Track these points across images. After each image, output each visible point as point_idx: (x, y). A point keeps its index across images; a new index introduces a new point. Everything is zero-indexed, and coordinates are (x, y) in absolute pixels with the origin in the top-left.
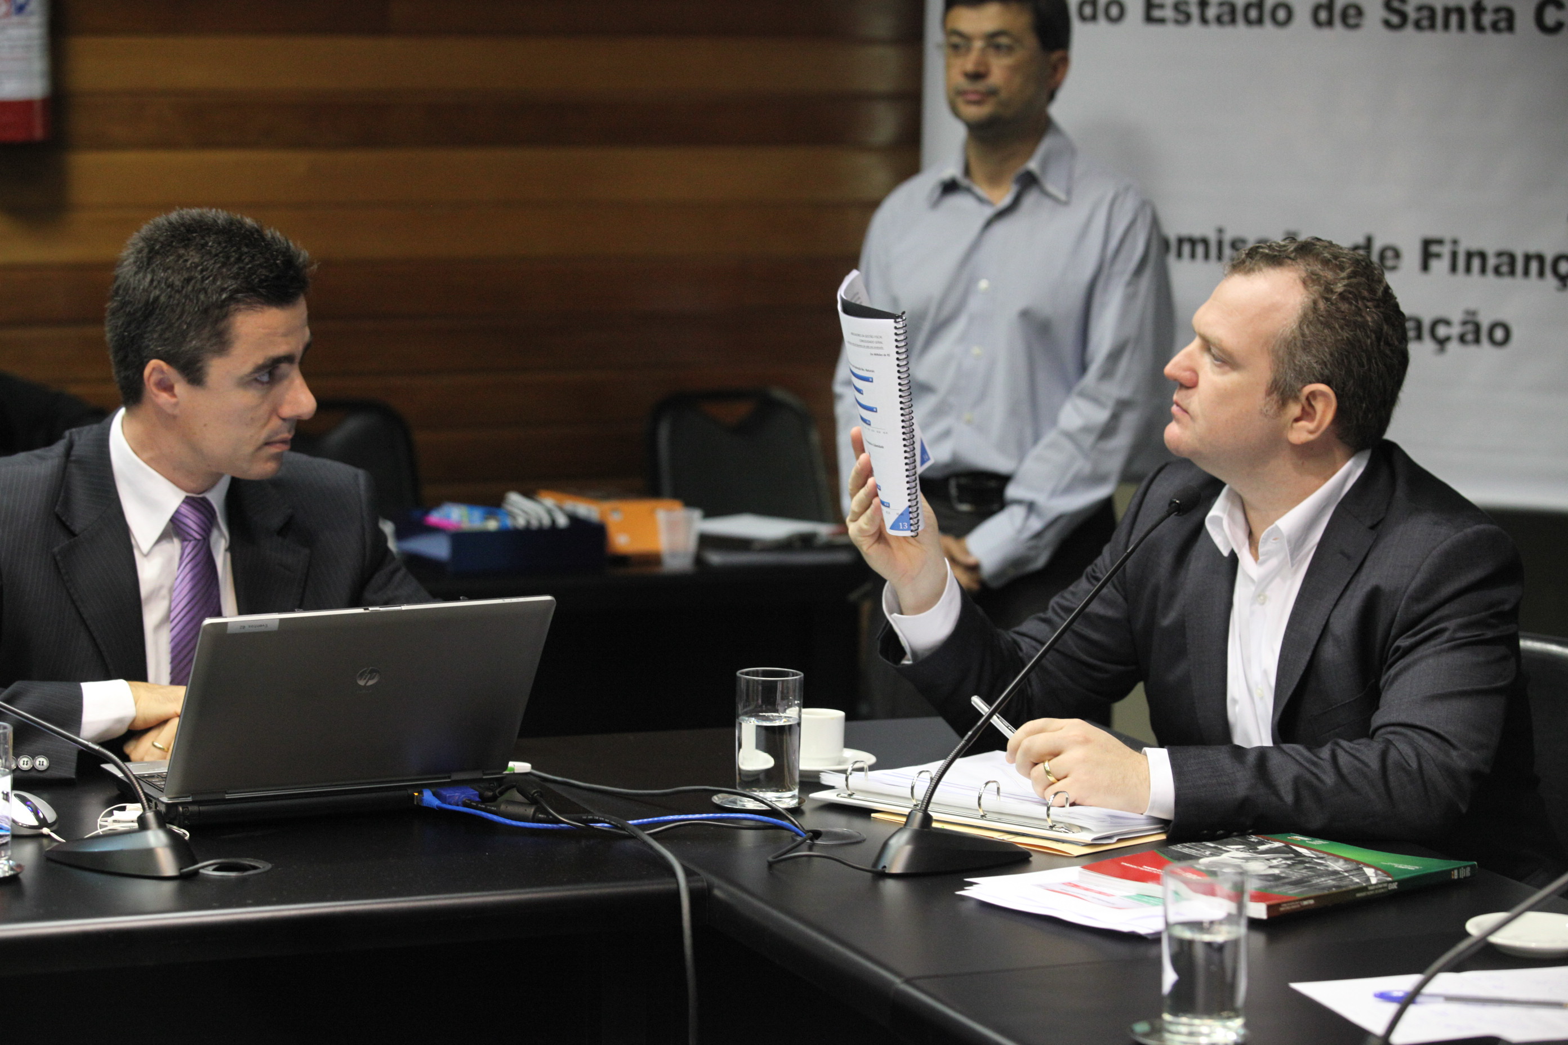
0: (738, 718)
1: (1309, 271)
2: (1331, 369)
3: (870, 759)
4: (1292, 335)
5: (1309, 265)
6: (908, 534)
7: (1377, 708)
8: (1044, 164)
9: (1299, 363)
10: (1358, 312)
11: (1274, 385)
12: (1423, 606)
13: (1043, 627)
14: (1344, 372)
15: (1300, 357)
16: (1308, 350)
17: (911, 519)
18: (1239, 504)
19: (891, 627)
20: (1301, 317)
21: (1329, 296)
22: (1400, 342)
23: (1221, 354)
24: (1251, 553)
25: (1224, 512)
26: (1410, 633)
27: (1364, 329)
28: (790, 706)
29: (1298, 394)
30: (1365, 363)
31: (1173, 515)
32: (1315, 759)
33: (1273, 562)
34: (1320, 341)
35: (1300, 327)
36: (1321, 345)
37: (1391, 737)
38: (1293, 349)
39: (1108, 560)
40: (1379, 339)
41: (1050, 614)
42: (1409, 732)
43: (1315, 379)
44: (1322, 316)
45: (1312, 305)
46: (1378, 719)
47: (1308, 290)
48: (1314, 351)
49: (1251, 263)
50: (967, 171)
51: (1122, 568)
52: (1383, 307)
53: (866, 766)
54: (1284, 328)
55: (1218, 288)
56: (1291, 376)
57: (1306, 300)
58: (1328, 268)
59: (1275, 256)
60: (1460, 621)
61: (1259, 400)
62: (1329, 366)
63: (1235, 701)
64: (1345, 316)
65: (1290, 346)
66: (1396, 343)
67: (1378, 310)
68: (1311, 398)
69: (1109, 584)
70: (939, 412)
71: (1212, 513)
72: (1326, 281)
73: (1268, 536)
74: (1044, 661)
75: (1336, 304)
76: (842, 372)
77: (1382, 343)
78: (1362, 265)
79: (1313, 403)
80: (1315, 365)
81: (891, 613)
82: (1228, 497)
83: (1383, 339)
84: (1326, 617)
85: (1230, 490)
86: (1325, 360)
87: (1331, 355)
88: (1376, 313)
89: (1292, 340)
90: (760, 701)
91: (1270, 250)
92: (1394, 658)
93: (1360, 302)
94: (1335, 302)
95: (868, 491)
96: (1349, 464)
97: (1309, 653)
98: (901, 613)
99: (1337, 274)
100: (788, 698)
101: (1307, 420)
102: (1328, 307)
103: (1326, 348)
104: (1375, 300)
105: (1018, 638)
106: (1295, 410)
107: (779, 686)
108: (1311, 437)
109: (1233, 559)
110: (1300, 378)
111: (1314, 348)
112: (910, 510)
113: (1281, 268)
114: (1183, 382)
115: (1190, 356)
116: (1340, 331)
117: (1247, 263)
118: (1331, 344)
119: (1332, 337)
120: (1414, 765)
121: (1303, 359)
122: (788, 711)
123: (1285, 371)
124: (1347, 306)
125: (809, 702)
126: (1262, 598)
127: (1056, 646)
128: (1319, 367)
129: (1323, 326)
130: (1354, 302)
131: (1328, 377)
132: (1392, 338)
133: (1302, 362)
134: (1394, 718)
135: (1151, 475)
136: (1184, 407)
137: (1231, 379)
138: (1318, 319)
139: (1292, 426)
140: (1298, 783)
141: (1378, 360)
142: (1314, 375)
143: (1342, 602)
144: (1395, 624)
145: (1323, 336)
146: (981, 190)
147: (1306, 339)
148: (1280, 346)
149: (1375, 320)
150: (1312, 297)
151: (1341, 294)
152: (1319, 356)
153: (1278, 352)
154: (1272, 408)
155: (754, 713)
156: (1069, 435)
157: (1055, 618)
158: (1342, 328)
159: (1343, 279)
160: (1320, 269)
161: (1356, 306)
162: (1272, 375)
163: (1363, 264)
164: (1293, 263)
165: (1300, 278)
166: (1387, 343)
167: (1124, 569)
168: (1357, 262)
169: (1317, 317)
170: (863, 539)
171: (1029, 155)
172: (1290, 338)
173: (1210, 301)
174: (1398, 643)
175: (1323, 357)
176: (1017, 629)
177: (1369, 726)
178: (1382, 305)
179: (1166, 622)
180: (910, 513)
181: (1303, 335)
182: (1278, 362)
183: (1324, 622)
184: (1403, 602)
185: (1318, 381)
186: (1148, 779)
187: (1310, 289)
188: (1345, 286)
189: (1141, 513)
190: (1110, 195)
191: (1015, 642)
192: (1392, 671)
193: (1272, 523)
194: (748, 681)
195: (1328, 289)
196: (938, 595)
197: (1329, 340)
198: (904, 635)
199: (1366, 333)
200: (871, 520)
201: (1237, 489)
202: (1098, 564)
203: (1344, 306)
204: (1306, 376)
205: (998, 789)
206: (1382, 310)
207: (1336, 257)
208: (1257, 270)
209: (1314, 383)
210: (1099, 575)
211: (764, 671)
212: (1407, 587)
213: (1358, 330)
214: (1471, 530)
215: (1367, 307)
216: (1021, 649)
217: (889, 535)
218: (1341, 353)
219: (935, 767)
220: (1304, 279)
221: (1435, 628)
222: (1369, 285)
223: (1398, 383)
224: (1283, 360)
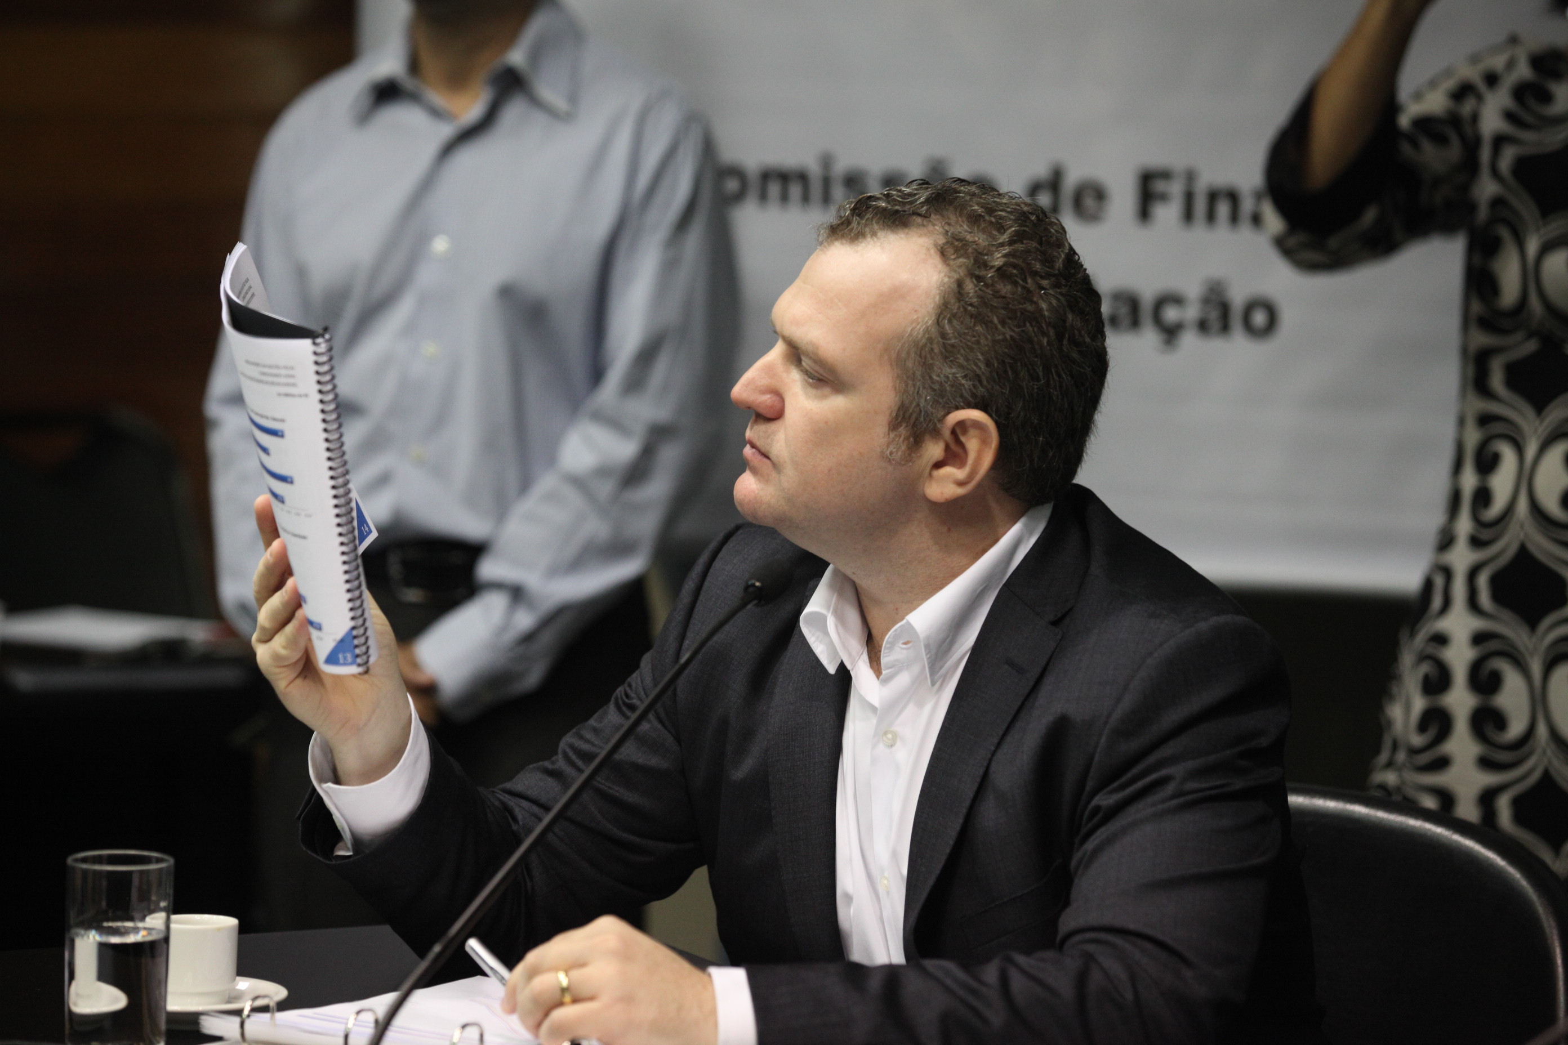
0: (69, 931)
1: (949, 234)
2: (990, 387)
3: (278, 992)
4: (927, 336)
5: (949, 224)
6: (354, 670)
7: (1067, 903)
8: (535, 56)
9: (938, 379)
10: (1028, 296)
11: (901, 413)
12: (1134, 745)
13: (551, 782)
14: (1008, 389)
15: (940, 368)
16: (951, 359)
17: (356, 646)
18: (850, 593)
19: (320, 799)
20: (940, 308)
21: (983, 273)
22: (1094, 338)
23: (817, 368)
24: (872, 666)
25: (828, 609)
26: (1115, 785)
27: (1037, 322)
28: (152, 912)
29: (939, 426)
30: (1041, 374)
31: (749, 606)
32: (975, 984)
33: (904, 679)
34: (969, 344)
35: (938, 322)
36: (971, 349)
37: (1091, 948)
38: (928, 356)
39: (648, 680)
40: (1060, 337)
41: (560, 763)
42: (1118, 941)
43: (964, 402)
44: (971, 305)
45: (954, 286)
46: (1069, 921)
47: (948, 265)
48: (961, 360)
49: (859, 223)
50: (414, 66)
51: (669, 693)
52: (1066, 286)
53: (272, 1004)
54: (914, 325)
55: (808, 263)
56: (926, 400)
57: (946, 280)
58: (978, 227)
59: (897, 211)
60: (1190, 764)
61: (878, 435)
62: (985, 383)
63: (849, 898)
64: (1008, 303)
65: (923, 353)
66: (1088, 340)
67: (1059, 290)
68: (958, 431)
69: (651, 716)
70: (373, 444)
71: (808, 609)
72: (976, 250)
73: (897, 637)
74: (550, 836)
75: (992, 285)
76: (220, 384)
77: (1065, 342)
78: (1032, 221)
79: (963, 439)
80: (963, 382)
81: (322, 780)
82: (832, 586)
83: (1067, 336)
84: (985, 764)
85: (836, 572)
86: (978, 372)
87: (988, 364)
88: (1053, 295)
89: (926, 344)
90: (104, 904)
91: (889, 202)
92: (1090, 825)
93: (1029, 281)
94: (990, 282)
95: (286, 598)
96: (1016, 529)
97: (961, 821)
98: (337, 781)
99: (994, 238)
100: (149, 900)
101: (953, 465)
102: (980, 290)
103: (979, 354)
104: (1054, 275)
105: (511, 802)
106: (934, 450)
107: (136, 881)
108: (960, 491)
109: (844, 677)
110: (941, 400)
111: (962, 355)
112: (355, 633)
113: (906, 230)
114: (762, 411)
115: (769, 369)
116: (999, 327)
117: (854, 224)
118: (987, 348)
119: (989, 337)
120: (1129, 996)
121: (945, 371)
122: (148, 919)
123: (918, 392)
124: (1009, 287)
125: (183, 905)
126: (890, 736)
127: (569, 813)
128: (970, 383)
129: (973, 320)
130: (1021, 282)
131: (983, 397)
132: (1080, 332)
133: (942, 376)
134: (1094, 917)
135: (713, 545)
136: (763, 450)
137: (837, 404)
138: (965, 310)
139: (930, 475)
140: (948, 1023)
141: (1060, 368)
142: (962, 396)
143: (1009, 739)
144: (1091, 774)
145: (974, 336)
146: (436, 97)
147: (949, 342)
148: (908, 353)
149: (1054, 306)
150: (956, 276)
151: (999, 269)
152: (969, 367)
153: (905, 361)
154: (899, 448)
155: (94, 923)
156: (578, 482)
157: (568, 770)
158: (1003, 323)
159: (1002, 245)
160: (966, 231)
161: (1024, 288)
162: (897, 398)
163: (1033, 218)
164: (925, 223)
165: (936, 245)
166: (1073, 342)
167: (675, 690)
168: (1022, 217)
169: (963, 307)
170: (277, 670)
171: (511, 38)
172: (924, 341)
173: (798, 283)
174: (1097, 801)
175: (975, 368)
176: (508, 785)
177: (1056, 931)
178: (1063, 282)
179: (740, 773)
180: (355, 637)
181: (943, 335)
182: (905, 378)
183: (982, 771)
184: (1104, 739)
185: (969, 406)
186: (713, 1012)
187: (952, 263)
188: (1005, 256)
189: (699, 607)
190: (636, 105)
191: (507, 809)
192: (1090, 845)
193: (902, 619)
194: (85, 872)
195: (980, 261)
196: (396, 754)
197: (983, 341)
198: (342, 815)
199: (1040, 328)
200: (292, 643)
201: (849, 572)
202: (634, 685)
203: (1005, 289)
204: (950, 398)
205: (482, 1036)
206: (1064, 290)
207: (990, 211)
208: (869, 236)
209: (963, 408)
210: (635, 701)
211: (110, 856)
212: (1109, 716)
213: (1028, 325)
214: (1206, 624)
215: (1042, 288)
216: (515, 819)
217: (324, 673)
218: (1003, 362)
219: (382, 1003)
220: (942, 248)
221: (1154, 776)
222: (1043, 253)
223: (1093, 401)
224: (914, 374)
